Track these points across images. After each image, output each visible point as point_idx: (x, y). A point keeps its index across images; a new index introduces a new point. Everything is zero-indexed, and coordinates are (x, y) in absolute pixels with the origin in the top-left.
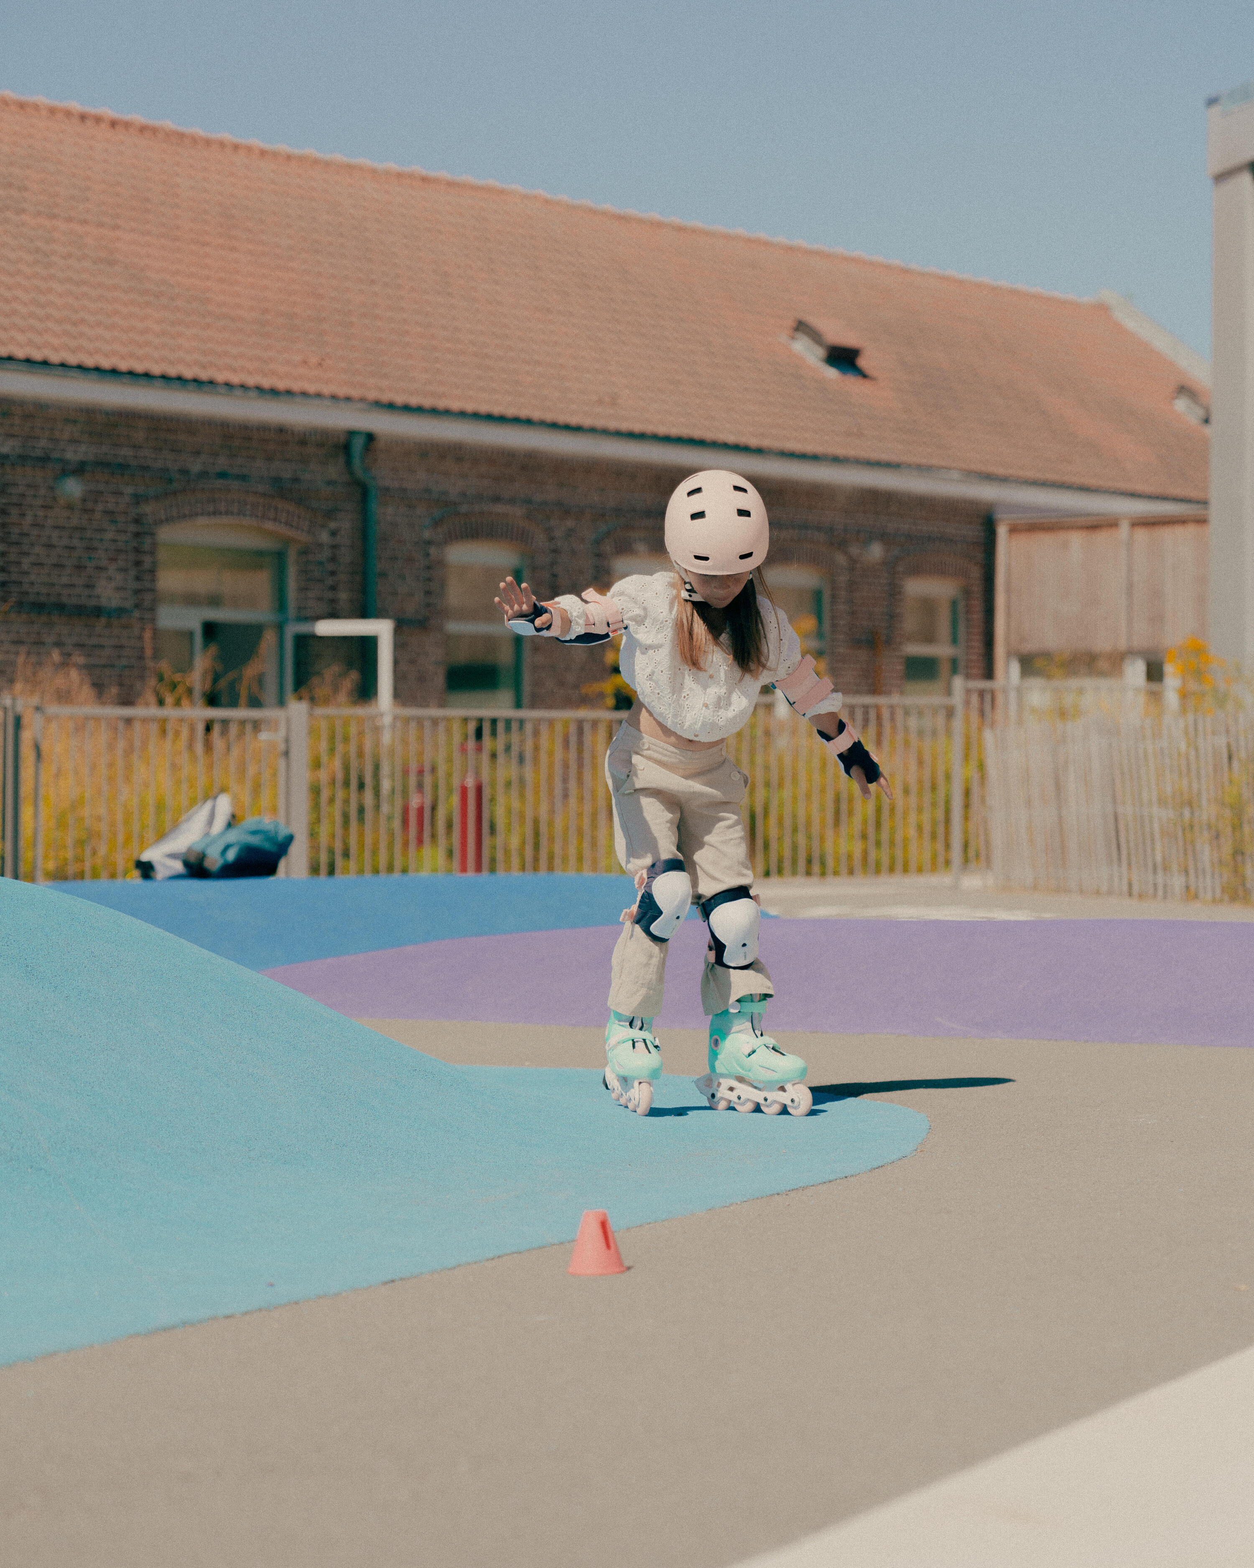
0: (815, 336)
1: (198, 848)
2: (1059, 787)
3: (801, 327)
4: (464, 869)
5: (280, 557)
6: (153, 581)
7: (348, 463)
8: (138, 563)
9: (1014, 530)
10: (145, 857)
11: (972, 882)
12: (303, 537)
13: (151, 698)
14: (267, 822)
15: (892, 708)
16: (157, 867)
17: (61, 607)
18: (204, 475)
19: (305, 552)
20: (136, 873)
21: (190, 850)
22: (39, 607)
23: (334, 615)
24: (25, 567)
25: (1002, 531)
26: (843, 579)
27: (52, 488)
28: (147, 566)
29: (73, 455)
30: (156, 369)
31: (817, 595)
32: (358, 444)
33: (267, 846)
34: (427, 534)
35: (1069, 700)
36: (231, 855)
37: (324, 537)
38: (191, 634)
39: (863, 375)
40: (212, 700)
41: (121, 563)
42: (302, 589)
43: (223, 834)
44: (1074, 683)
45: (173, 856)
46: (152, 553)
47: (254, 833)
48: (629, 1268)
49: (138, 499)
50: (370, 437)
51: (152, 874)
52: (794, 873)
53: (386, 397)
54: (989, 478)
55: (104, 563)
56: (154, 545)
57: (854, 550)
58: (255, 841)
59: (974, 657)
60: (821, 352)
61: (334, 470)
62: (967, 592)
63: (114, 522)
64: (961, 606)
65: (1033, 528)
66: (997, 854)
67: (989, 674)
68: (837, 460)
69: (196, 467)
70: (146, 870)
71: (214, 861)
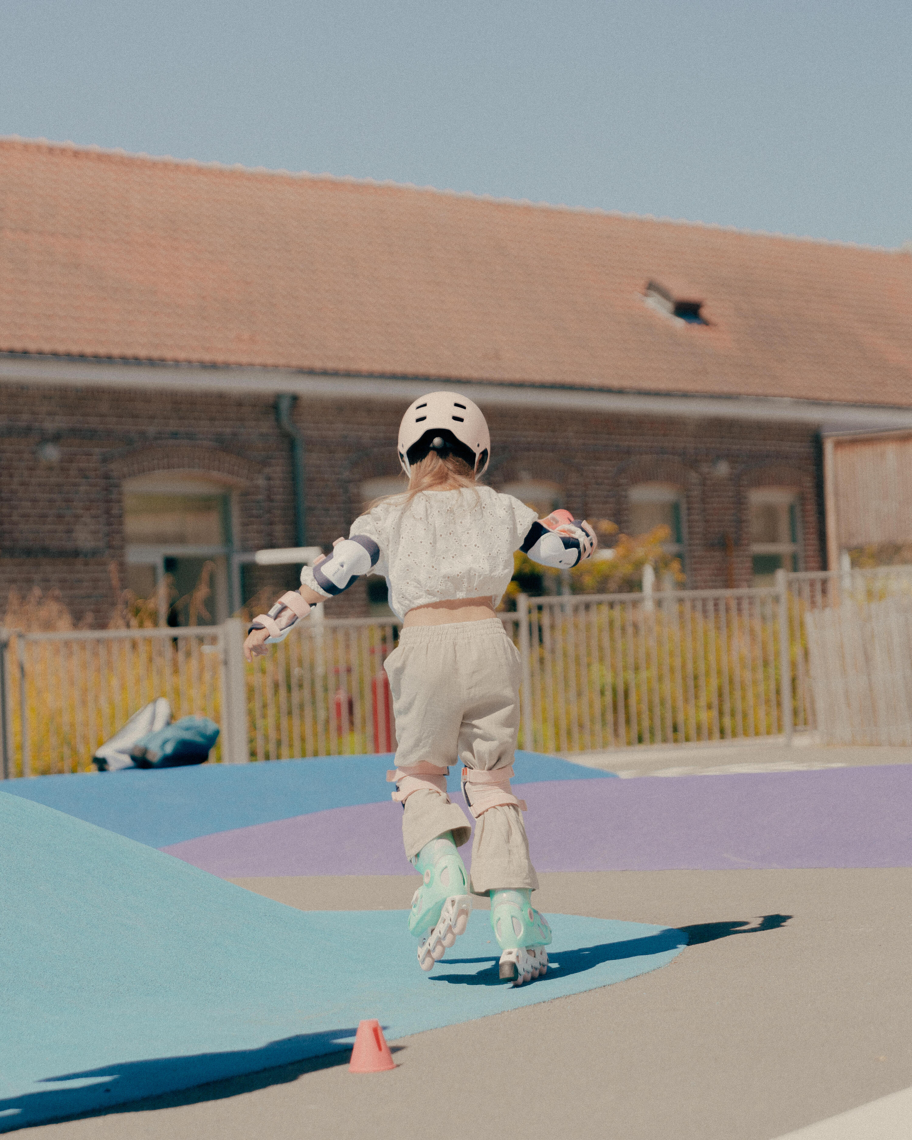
0: (664, 294)
1: (142, 744)
2: (868, 659)
3: (652, 287)
4: (377, 750)
5: (225, 501)
6: (121, 523)
7: (278, 420)
8: (108, 512)
9: (839, 444)
10: (101, 753)
11: (801, 741)
12: (243, 482)
13: (121, 622)
14: (198, 720)
15: (739, 600)
16: (110, 761)
17: (45, 551)
18: (159, 436)
19: (245, 494)
20: (94, 767)
21: (136, 747)
22: (28, 552)
23: (272, 546)
24: (15, 518)
25: (829, 447)
26: (696, 492)
27: (34, 453)
28: (114, 512)
29: (50, 426)
30: (116, 352)
31: (675, 507)
32: (285, 405)
33: (199, 739)
34: (346, 474)
35: (878, 585)
36: (169, 749)
37: (261, 482)
38: (153, 569)
39: (706, 323)
40: (173, 621)
41: (93, 512)
42: (244, 525)
43: (162, 731)
44: (882, 570)
45: (122, 752)
46: (119, 501)
47: (187, 729)
48: (398, 1066)
49: (105, 460)
50: (295, 399)
51: (106, 767)
52: (652, 741)
53: (306, 363)
54: (815, 402)
55: (80, 512)
56: (120, 494)
57: (705, 469)
58: (188, 736)
59: (811, 553)
60: (670, 306)
61: (266, 426)
62: (802, 498)
63: (86, 477)
64: (798, 510)
65: (854, 442)
66: (821, 717)
67: (824, 565)
68: (685, 395)
69: (152, 430)
70: (101, 764)
71: (155, 754)
